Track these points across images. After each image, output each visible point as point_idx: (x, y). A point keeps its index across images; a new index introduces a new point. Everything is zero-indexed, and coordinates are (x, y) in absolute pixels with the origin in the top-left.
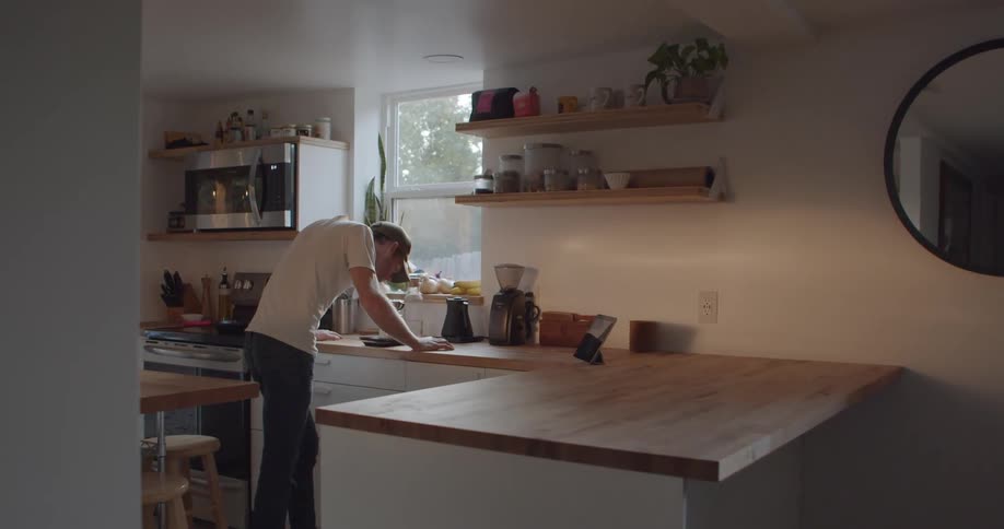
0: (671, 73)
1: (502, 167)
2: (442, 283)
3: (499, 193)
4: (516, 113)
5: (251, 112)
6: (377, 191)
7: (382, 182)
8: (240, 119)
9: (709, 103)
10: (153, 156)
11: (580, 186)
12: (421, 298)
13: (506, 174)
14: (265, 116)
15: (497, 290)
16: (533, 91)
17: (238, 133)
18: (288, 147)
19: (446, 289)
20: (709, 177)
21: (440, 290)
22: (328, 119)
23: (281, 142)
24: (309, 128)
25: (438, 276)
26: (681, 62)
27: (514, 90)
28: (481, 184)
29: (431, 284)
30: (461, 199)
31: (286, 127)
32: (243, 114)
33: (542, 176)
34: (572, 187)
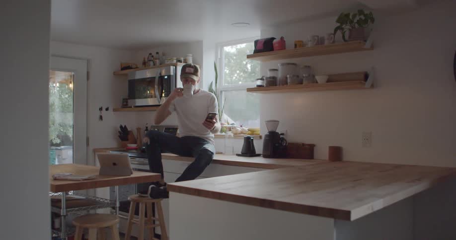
0: (347, 27)
1: (269, 74)
2: (243, 129)
3: (267, 86)
4: (275, 49)
5: (157, 53)
6: (214, 87)
7: (216, 83)
8: (153, 56)
9: (365, 41)
10: (115, 74)
11: (305, 82)
12: (232, 136)
13: (270, 78)
14: (164, 55)
15: (266, 132)
16: (282, 38)
17: (152, 63)
18: (172, 68)
19: (245, 133)
20: (366, 77)
21: (242, 133)
22: (191, 55)
23: (169, 65)
24: (182, 59)
25: (241, 126)
26: (352, 22)
27: (273, 39)
28: (259, 83)
29: (238, 130)
30: (249, 90)
31: (172, 59)
32: (154, 54)
33: (287, 78)
34: (301, 83)
